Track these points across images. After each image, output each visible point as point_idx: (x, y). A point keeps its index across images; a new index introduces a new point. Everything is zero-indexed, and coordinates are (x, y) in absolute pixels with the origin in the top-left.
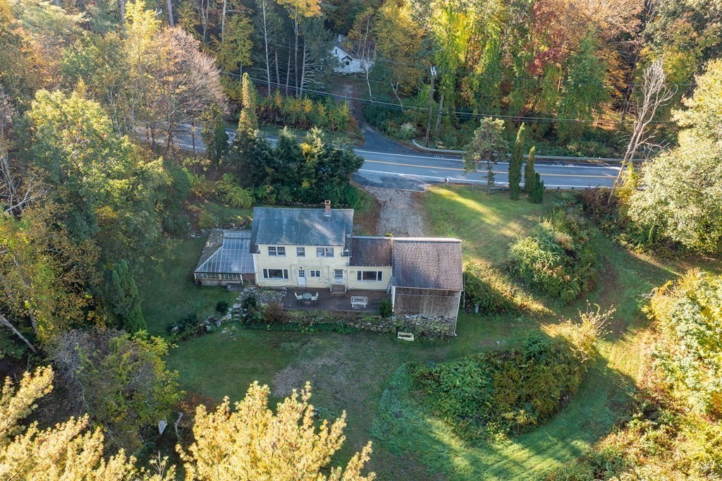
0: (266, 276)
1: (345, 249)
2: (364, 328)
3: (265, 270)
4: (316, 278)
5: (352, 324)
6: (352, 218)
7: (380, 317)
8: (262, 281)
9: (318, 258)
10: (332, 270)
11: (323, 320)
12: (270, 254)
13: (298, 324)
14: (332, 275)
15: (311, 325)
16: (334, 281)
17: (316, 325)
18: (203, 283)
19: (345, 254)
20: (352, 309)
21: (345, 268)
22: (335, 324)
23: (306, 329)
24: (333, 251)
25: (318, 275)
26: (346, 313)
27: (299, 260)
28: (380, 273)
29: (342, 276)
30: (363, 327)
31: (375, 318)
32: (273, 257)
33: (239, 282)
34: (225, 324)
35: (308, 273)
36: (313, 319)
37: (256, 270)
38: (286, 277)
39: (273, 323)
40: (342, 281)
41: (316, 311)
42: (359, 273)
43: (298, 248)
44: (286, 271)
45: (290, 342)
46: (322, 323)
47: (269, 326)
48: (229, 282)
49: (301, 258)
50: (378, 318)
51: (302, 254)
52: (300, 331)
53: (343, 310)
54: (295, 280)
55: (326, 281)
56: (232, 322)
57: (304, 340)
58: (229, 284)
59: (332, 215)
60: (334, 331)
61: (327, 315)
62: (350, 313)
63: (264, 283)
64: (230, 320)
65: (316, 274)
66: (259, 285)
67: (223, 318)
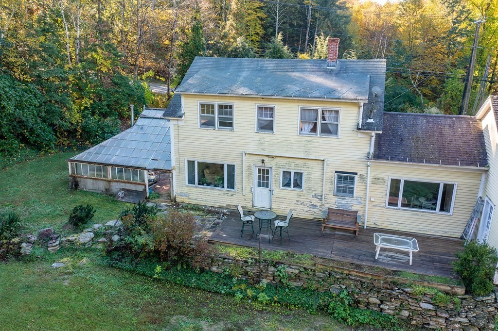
0: (191, 181)
1: (366, 116)
2: (410, 319)
3: (191, 163)
4: (291, 193)
5: (374, 300)
6: (384, 71)
7: (460, 291)
8: (184, 190)
9: (303, 139)
10: (330, 175)
11: (298, 277)
12: (208, 123)
13: (230, 277)
14: (329, 187)
15: (265, 282)
16: (333, 202)
17: (277, 285)
18: (81, 185)
19: (364, 128)
20: (375, 261)
21: (360, 170)
22: (327, 293)
23: (250, 292)
24: (337, 119)
25: (298, 185)
26: (358, 267)
27: (260, 142)
28: (448, 190)
29: (351, 191)
30: (406, 313)
31: (447, 293)
32: (208, 132)
33: (140, 188)
34: (70, 249)
35: (276, 178)
36: (272, 269)
37: (174, 163)
38: (231, 185)
39: (174, 263)
40: (351, 204)
41: (279, 253)
42: (395, 183)
43: (260, 108)
44: (231, 168)
45: (198, 316)
46: (294, 284)
47: (158, 269)
48: (123, 186)
49: (266, 135)
50: (455, 294)
51: (267, 126)
52: (233, 295)
53: (350, 260)
54: (249, 195)
55: (316, 202)
56: (86, 249)
57: (236, 318)
58: (123, 189)
59: (341, 67)
60: (324, 310)
61: (308, 264)
62: (371, 268)
63: (186, 195)
64: (84, 244)
65: (293, 180)
66: (178, 200)
67: (70, 238)
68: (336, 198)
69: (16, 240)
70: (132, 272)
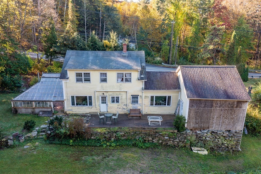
0: (73, 104)
1: (141, 74)
2: (162, 143)
3: (73, 97)
4: (115, 105)
5: (150, 139)
6: (144, 55)
7: (176, 131)
8: (70, 108)
9: (118, 84)
10: (129, 96)
11: (124, 136)
12: (78, 80)
13: (99, 140)
14: (129, 101)
15: (113, 139)
16: (131, 106)
17: (117, 140)
19: (141, 79)
20: (149, 126)
21: (140, 94)
22: (135, 139)
23: (108, 144)
24: (130, 76)
25: (118, 101)
26: (144, 129)
27: (102, 87)
29: (137, 102)
30: (161, 141)
31: (172, 133)
32: (80, 84)
33: (50, 110)
34: (29, 140)
35: (109, 100)
36: (115, 134)
37: (65, 98)
38: (91, 104)
39: (76, 138)
40: (138, 106)
41: (116, 128)
42: (152, 97)
43: (101, 74)
44: (90, 98)
45: (92, 155)
46: (123, 138)
47: (71, 141)
48: (41, 109)
49: (104, 84)
50: (175, 133)
51: (104, 80)
52: (102, 146)
53: (141, 127)
54: (98, 107)
55: (125, 107)
56: (36, 139)
57: (105, 153)
58: (41, 111)
60: (135, 145)
61: (127, 130)
62: (148, 128)
63: (71, 110)
64: (34, 137)
65: (116, 100)
66: (67, 113)
67: (28, 135)
68: (132, 105)
69: (4, 140)
70: (60, 144)
